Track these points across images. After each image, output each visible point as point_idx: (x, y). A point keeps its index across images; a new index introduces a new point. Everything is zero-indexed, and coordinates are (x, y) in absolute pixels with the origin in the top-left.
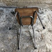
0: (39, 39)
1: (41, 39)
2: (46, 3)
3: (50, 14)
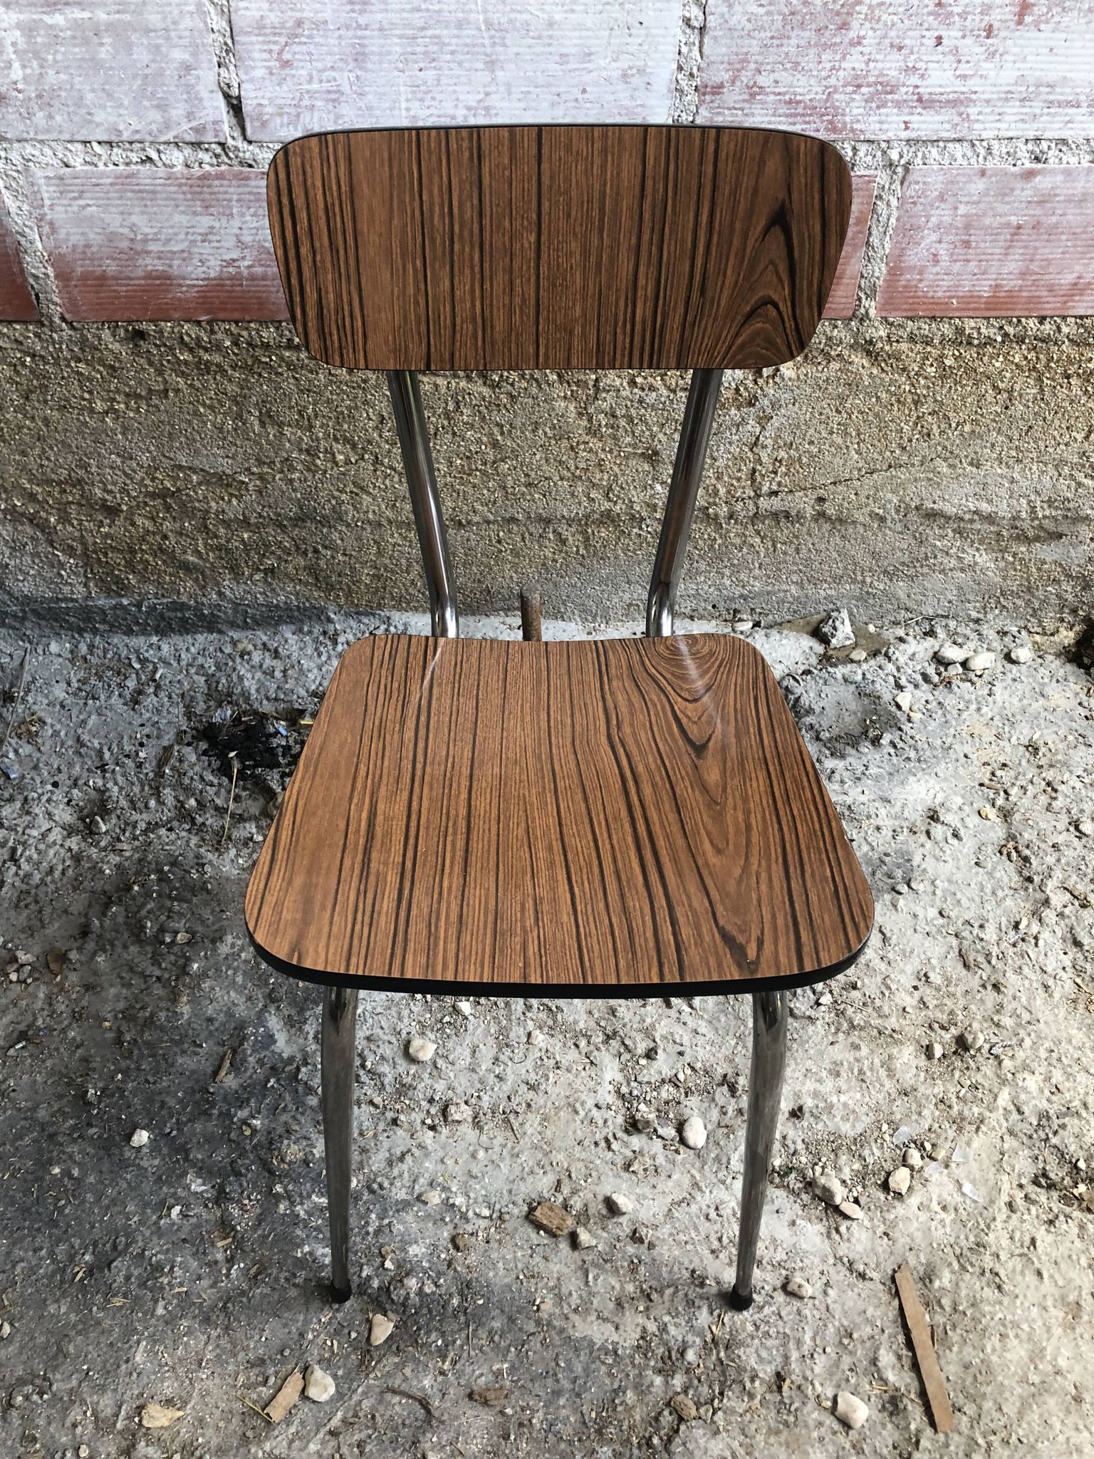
0: (861, 1411)
1: (893, 1405)
2: (932, 515)
3: (1033, 748)
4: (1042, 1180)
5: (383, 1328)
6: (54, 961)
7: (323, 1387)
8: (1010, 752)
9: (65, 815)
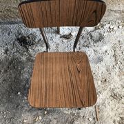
1: (94, 118)
3: (119, 41)
4: (112, 96)
5: (46, 112)
6: (6, 71)
7: (40, 118)
8: (116, 42)
9: (3, 51)
